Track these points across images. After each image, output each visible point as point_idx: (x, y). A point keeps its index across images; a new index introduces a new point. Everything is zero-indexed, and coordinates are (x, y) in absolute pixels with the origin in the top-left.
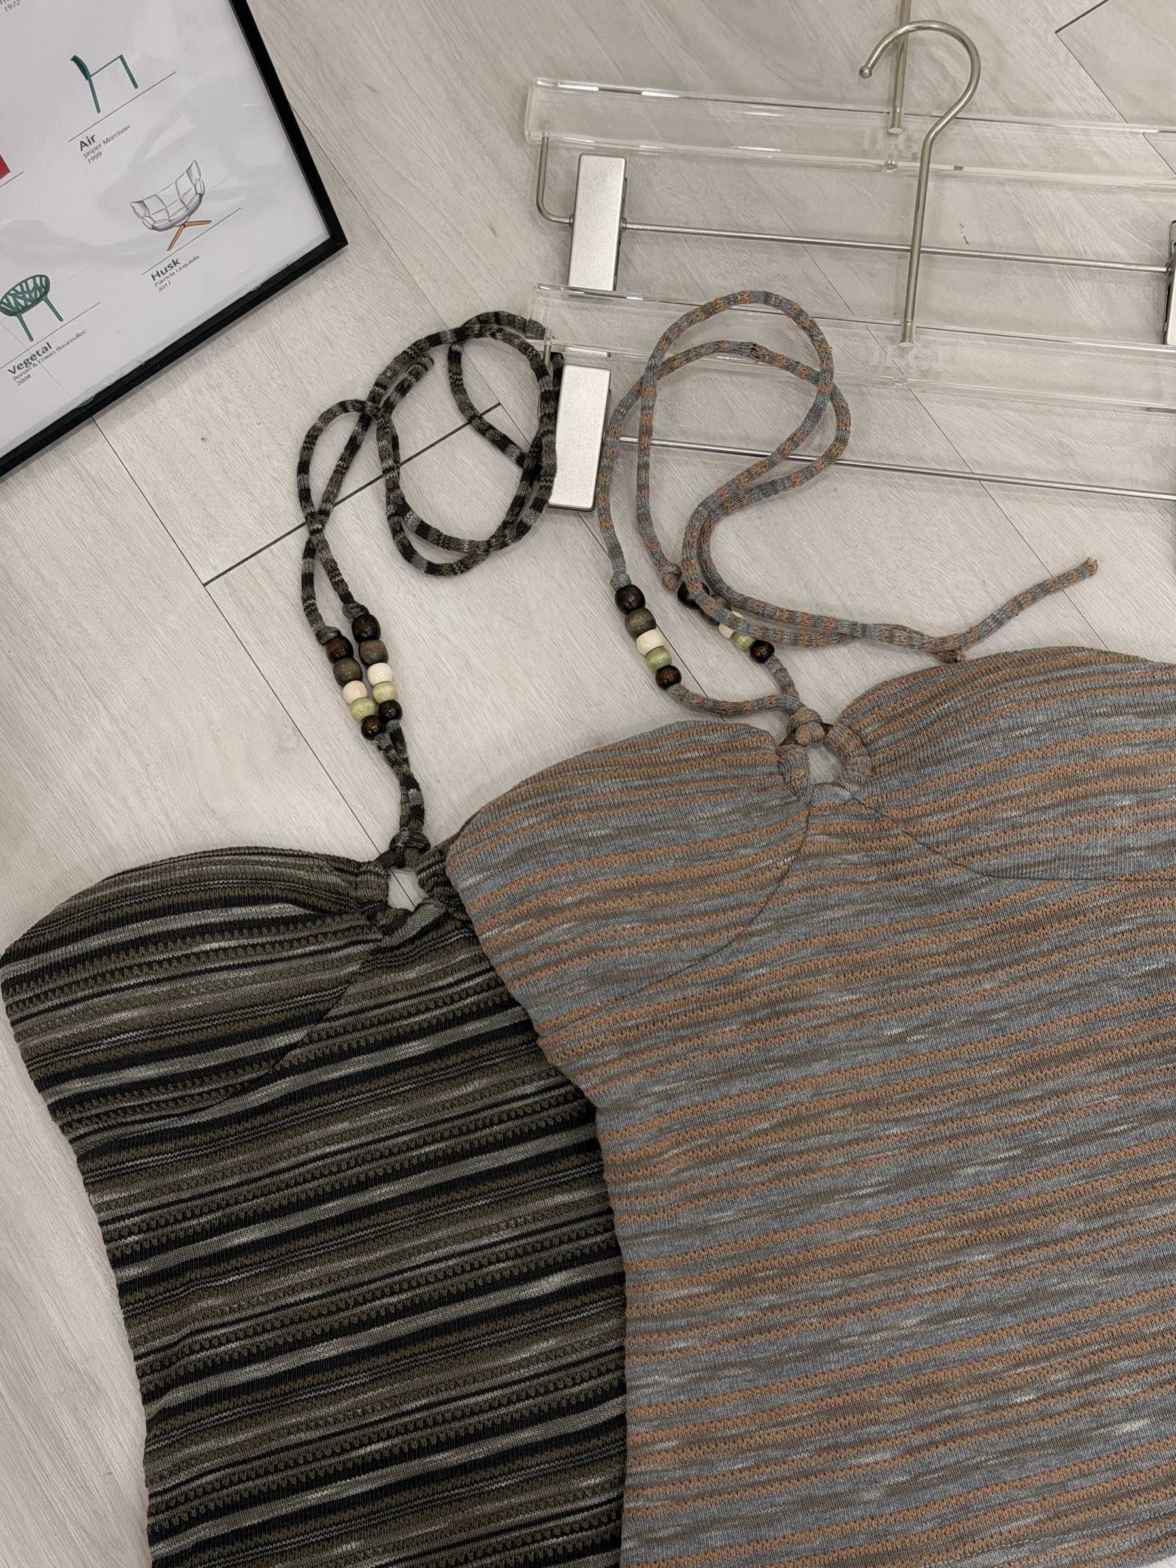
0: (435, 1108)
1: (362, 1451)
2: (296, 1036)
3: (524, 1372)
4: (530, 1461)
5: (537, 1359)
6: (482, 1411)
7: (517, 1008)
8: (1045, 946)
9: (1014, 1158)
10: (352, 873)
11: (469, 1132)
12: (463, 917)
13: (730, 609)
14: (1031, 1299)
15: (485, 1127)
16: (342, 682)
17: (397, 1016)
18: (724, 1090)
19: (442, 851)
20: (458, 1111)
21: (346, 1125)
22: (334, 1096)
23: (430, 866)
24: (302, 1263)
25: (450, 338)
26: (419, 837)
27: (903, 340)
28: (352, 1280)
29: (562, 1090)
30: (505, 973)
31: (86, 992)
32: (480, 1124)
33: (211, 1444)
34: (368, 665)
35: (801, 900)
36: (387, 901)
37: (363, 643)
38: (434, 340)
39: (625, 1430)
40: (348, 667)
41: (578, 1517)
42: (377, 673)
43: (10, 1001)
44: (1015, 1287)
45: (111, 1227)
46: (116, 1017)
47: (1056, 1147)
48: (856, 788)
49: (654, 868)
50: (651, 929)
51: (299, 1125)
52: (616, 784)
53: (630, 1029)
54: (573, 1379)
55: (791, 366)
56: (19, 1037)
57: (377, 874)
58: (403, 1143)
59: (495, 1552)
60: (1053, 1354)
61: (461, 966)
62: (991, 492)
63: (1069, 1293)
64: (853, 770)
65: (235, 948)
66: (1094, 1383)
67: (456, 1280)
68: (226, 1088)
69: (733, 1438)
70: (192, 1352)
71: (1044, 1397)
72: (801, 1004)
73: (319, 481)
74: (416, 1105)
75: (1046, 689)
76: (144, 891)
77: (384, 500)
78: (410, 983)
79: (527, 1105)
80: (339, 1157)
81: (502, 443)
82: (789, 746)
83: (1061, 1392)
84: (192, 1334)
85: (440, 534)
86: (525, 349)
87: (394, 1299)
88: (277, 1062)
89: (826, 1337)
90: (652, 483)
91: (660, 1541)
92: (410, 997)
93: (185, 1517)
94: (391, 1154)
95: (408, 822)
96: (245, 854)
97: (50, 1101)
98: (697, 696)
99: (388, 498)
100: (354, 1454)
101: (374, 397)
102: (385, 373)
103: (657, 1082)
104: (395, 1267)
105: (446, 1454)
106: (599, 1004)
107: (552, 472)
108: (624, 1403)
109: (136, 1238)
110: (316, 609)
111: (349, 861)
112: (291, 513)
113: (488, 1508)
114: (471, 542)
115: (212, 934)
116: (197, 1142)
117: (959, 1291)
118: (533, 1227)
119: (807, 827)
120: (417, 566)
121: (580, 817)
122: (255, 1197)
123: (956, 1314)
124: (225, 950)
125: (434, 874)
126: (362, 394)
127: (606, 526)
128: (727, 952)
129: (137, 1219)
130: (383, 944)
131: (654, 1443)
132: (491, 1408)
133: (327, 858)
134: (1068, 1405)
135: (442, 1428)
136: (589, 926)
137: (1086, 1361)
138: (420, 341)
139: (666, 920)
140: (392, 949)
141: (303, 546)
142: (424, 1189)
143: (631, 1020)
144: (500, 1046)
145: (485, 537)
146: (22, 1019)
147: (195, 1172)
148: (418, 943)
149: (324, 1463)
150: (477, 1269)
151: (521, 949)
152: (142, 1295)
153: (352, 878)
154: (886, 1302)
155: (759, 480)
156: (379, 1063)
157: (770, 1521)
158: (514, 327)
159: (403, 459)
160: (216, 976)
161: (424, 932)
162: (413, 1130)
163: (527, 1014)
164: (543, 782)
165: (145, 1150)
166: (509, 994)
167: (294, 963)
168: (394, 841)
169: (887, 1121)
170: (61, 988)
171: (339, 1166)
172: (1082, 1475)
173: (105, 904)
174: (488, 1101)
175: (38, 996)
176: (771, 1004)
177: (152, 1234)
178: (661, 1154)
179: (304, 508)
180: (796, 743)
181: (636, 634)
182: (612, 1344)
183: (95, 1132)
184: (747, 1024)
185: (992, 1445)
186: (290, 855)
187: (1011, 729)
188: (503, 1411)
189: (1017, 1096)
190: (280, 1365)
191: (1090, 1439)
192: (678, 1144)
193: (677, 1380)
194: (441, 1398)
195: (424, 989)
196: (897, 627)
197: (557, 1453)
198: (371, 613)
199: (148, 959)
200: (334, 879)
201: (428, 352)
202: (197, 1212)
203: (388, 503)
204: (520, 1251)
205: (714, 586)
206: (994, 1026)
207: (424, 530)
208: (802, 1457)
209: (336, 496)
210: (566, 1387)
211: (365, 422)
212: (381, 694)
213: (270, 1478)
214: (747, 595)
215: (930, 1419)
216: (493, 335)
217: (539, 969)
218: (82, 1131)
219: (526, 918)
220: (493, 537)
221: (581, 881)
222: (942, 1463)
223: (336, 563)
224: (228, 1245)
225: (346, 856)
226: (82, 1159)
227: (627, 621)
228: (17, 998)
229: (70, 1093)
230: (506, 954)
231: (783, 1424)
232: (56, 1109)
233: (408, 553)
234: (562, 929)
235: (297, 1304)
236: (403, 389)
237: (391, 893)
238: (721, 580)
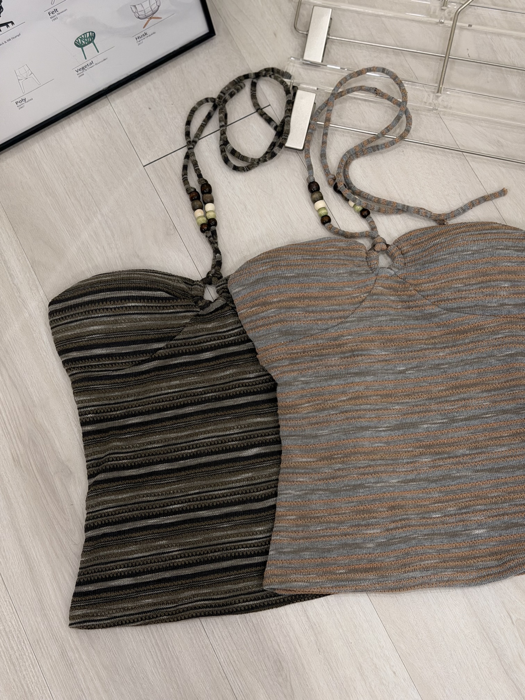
0: (214, 379)
1: (171, 507)
2: (161, 345)
3: (238, 484)
4: (236, 518)
5: (243, 480)
6: (220, 497)
7: (250, 343)
8: (467, 341)
9: (442, 423)
10: (190, 285)
11: (226, 390)
12: (233, 306)
13: (354, 195)
14: (444, 478)
15: (232, 388)
16: (194, 209)
17: (202, 341)
18: (329, 383)
19: (227, 279)
20: (222, 381)
21: (178, 382)
22: (174, 370)
23: (221, 285)
24: (155, 433)
25: (253, 76)
26: (218, 273)
27: (438, 92)
28: (174, 442)
29: (265, 378)
30: (246, 327)
31: (81, 317)
32: (231, 387)
33: (113, 497)
34: (205, 204)
35: (369, 312)
36: (203, 297)
37: (204, 195)
38: (246, 77)
39: (276, 510)
40: (197, 203)
41: (253, 542)
42: (209, 207)
43: (52, 319)
44: (438, 473)
45: (82, 410)
46: (92, 328)
47: (462, 420)
48: (397, 270)
49: (310, 291)
50: (307, 315)
51: (160, 380)
52: (299, 257)
53: (294, 354)
54: (257, 489)
55: (390, 99)
56: (53, 334)
57: (200, 286)
58: (200, 391)
59: (219, 551)
60: (450, 500)
61: (230, 324)
62: (467, 158)
63: (460, 477)
64: (396, 263)
65: (141, 306)
66: (465, 513)
67: (215, 446)
68: (132, 362)
69: (318, 517)
70: (109, 461)
71: (445, 516)
72: (364, 353)
73: (194, 128)
74: (206, 378)
75: (479, 237)
76: (108, 281)
77: (219, 139)
78: (209, 329)
79: (250, 382)
80: (174, 394)
81: (269, 120)
82: (371, 251)
83: (451, 515)
84: (109, 454)
85: (240, 154)
86: (282, 83)
87: (190, 451)
88: (153, 354)
89: (359, 482)
90: (328, 142)
91: (284, 553)
92: (208, 334)
93: (100, 523)
94: (194, 395)
95: (215, 267)
96: (149, 272)
97: (63, 359)
98: (337, 228)
99: (221, 138)
100: (168, 508)
101: (219, 97)
102: (225, 88)
103: (303, 376)
104: (191, 439)
105: (203, 512)
106: (283, 343)
107: (288, 133)
108: (276, 500)
109: (91, 415)
110: (187, 180)
111: (189, 279)
112: (181, 141)
113: (218, 534)
114: (252, 159)
115: (133, 300)
116: (119, 382)
117: (415, 472)
118: (248, 429)
119: (375, 283)
120: (229, 166)
121: (283, 268)
122: (139, 406)
123: (413, 480)
124: (137, 306)
125: (223, 288)
126: (215, 95)
127: (308, 157)
128: (336, 328)
129: (93, 408)
130: (200, 313)
131: (286, 516)
132: (223, 496)
133: (181, 277)
134: (454, 520)
135: (204, 502)
136: (282, 311)
137: (463, 504)
138: (241, 77)
139: (313, 312)
140: (203, 315)
141: (185, 154)
142: (206, 410)
143: (294, 350)
144: (242, 357)
145: (258, 157)
146: (56, 327)
147: (117, 393)
148: (214, 314)
149: (156, 510)
150: (224, 443)
151: (254, 318)
152: (92, 438)
153: (190, 286)
154: (385, 472)
155: (373, 144)
156: (193, 360)
157: (329, 551)
158: (279, 74)
159: (228, 123)
160: (133, 316)
161: (217, 310)
162: (204, 387)
163: (254, 346)
164: (270, 254)
165: (98, 382)
166: (247, 336)
167: (164, 316)
168: (208, 273)
169: (394, 403)
170: (72, 315)
171: (173, 398)
172: (456, 548)
173: (92, 285)
174: (234, 378)
175: (62, 318)
176: (352, 351)
177: (98, 415)
178: (301, 405)
179: (186, 139)
180: (375, 250)
181: (314, 201)
182: (274, 478)
183: (79, 373)
184: (341, 358)
185: (421, 531)
186: (166, 275)
187: (462, 251)
188: (228, 498)
189: (448, 399)
190: (142, 471)
191: (461, 535)
192: (309, 402)
193: (298, 493)
194: (204, 490)
195: (214, 332)
196: (421, 209)
197: (247, 517)
198: (209, 183)
199: (106, 307)
200: (183, 285)
201: (243, 81)
202: (116, 409)
203: (221, 140)
204: (241, 438)
205: (348, 185)
206: (442, 370)
207: (234, 152)
208: (344, 528)
209: (200, 136)
210: (254, 492)
211: (215, 107)
212: (209, 215)
213: (134, 513)
214: (361, 190)
215: (398, 518)
216: (270, 76)
217: (261, 326)
218: (74, 372)
219: (258, 305)
220: (262, 157)
221: (280, 293)
222: (400, 536)
223: (197, 162)
224: (127, 423)
225: (189, 278)
226: (73, 383)
227: (311, 197)
228: (54, 318)
229: (71, 357)
230: (248, 320)
231: (338, 514)
232: (65, 363)
233: (226, 161)
234: (271, 311)
235: (151, 448)
236: (232, 95)
237: (205, 295)
238: (351, 183)
